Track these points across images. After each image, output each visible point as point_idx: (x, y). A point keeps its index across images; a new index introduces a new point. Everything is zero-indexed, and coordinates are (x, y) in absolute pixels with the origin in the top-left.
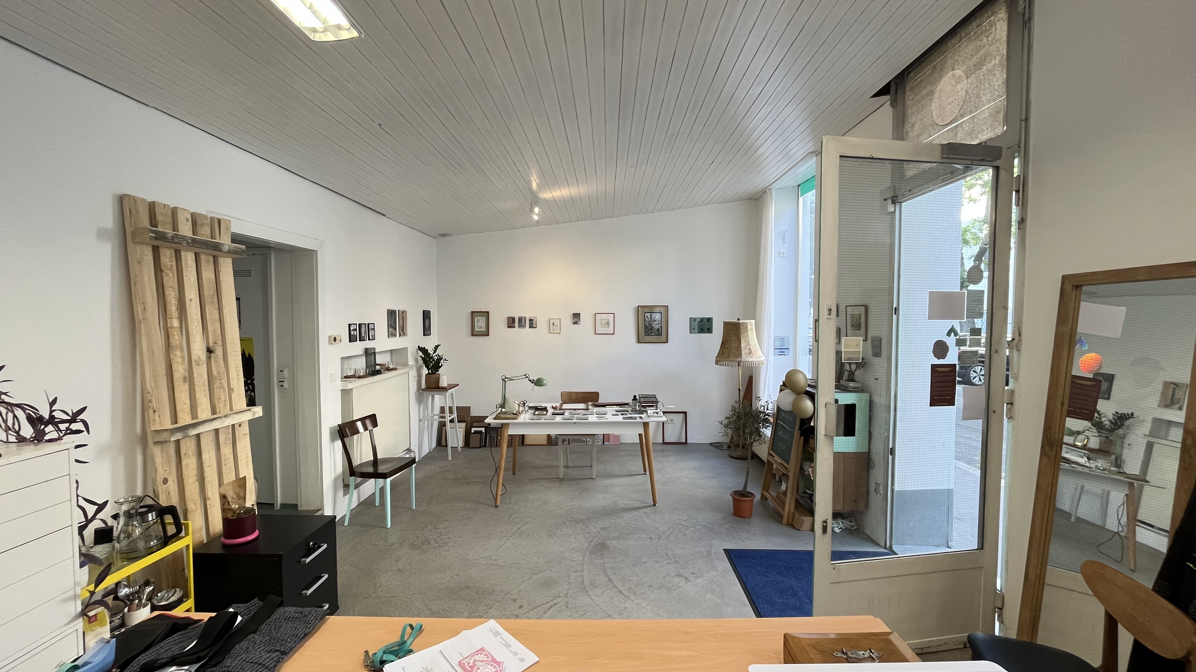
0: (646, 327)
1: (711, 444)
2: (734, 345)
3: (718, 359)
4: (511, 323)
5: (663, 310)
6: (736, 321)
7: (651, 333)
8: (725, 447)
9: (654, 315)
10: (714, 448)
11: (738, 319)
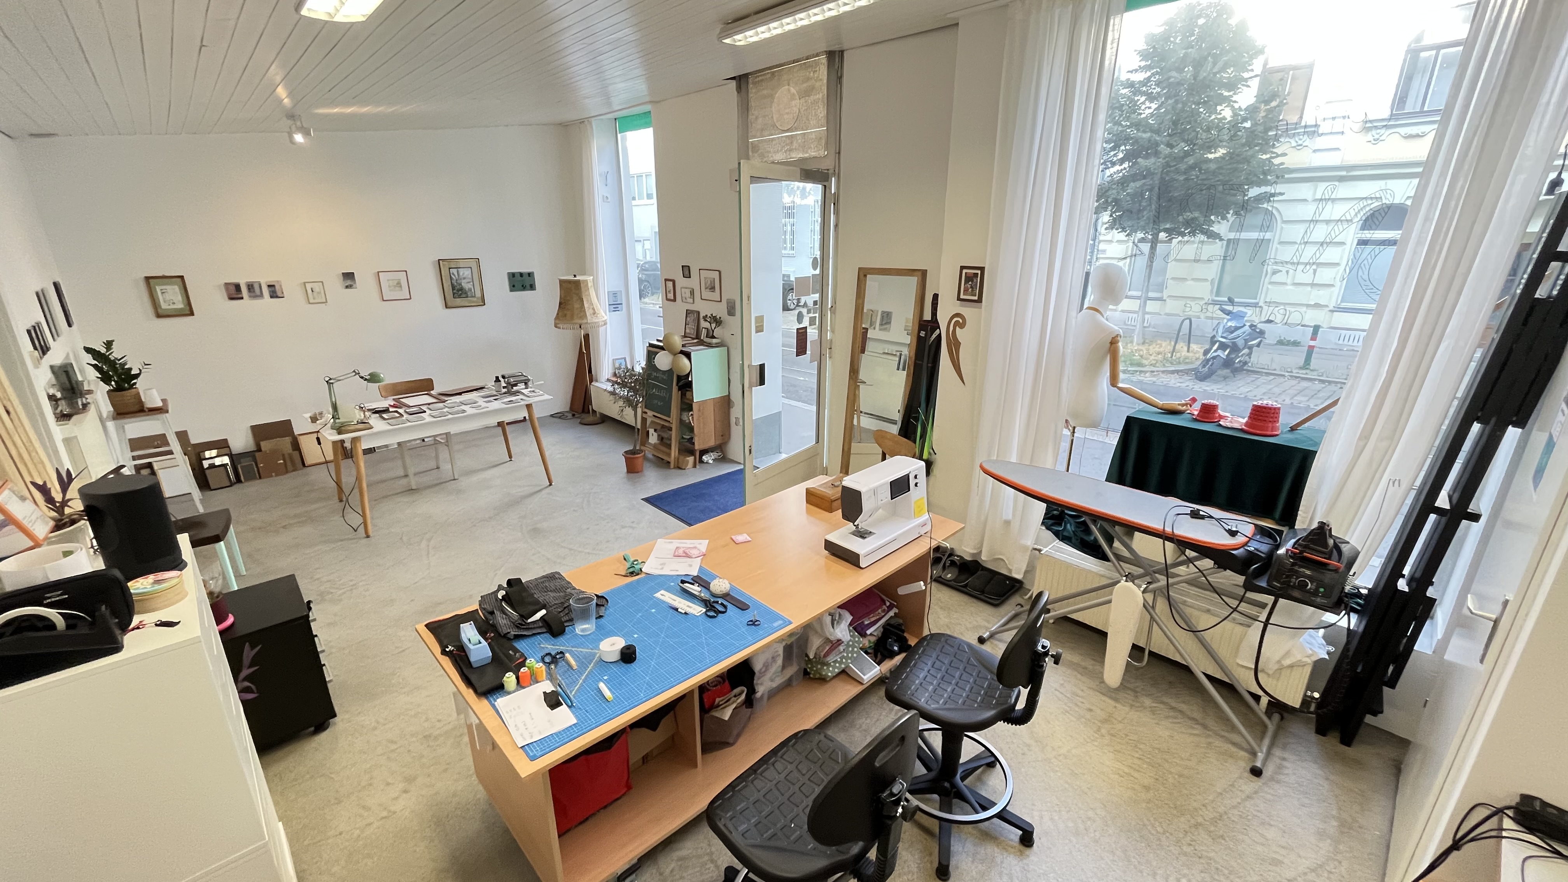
0: (453, 287)
1: (552, 416)
2: (577, 306)
3: (557, 322)
4: (234, 292)
5: (473, 264)
6: (572, 278)
7: (461, 294)
8: (570, 416)
9: (461, 271)
10: (559, 420)
11: (575, 276)
